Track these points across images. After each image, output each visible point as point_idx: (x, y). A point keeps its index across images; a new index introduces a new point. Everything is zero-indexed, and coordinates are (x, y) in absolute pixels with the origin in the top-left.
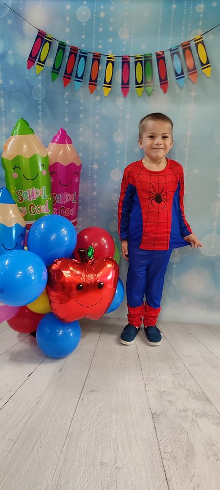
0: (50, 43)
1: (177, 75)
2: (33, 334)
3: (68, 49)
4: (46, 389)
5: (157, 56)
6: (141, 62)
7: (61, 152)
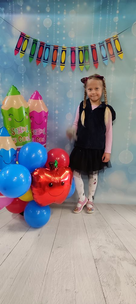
0: (28, 40)
1: (103, 58)
2: (22, 214)
3: (39, 44)
4: (31, 247)
5: (91, 47)
6: (82, 50)
7: (36, 104)
